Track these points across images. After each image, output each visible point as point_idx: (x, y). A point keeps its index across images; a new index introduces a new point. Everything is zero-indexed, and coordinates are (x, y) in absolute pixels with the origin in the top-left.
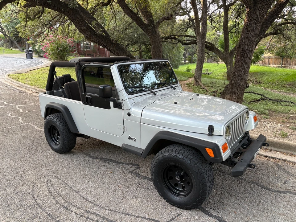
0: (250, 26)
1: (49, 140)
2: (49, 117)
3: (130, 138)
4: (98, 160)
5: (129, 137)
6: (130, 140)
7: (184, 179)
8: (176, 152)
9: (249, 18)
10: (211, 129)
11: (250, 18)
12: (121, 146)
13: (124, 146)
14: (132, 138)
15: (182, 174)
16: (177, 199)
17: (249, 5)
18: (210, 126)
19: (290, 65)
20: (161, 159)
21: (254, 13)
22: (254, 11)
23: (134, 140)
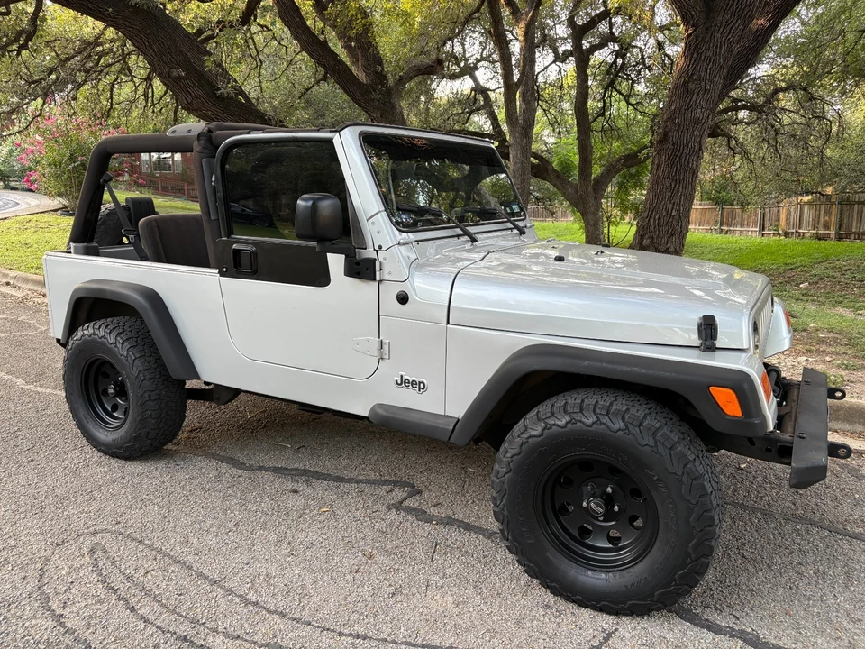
0: (694, 77)
1: (82, 412)
2: (85, 331)
3: (403, 382)
4: (268, 476)
5: (399, 379)
6: (403, 389)
7: (616, 509)
8: (598, 411)
9: (693, 54)
10: (708, 328)
11: (695, 55)
12: (365, 413)
13: (381, 411)
14: (411, 379)
15: (609, 490)
16: (595, 579)
17: (692, 16)
18: (705, 318)
19: (742, 225)
20: (539, 439)
21: (706, 39)
22: (706, 33)
23: (421, 387)
